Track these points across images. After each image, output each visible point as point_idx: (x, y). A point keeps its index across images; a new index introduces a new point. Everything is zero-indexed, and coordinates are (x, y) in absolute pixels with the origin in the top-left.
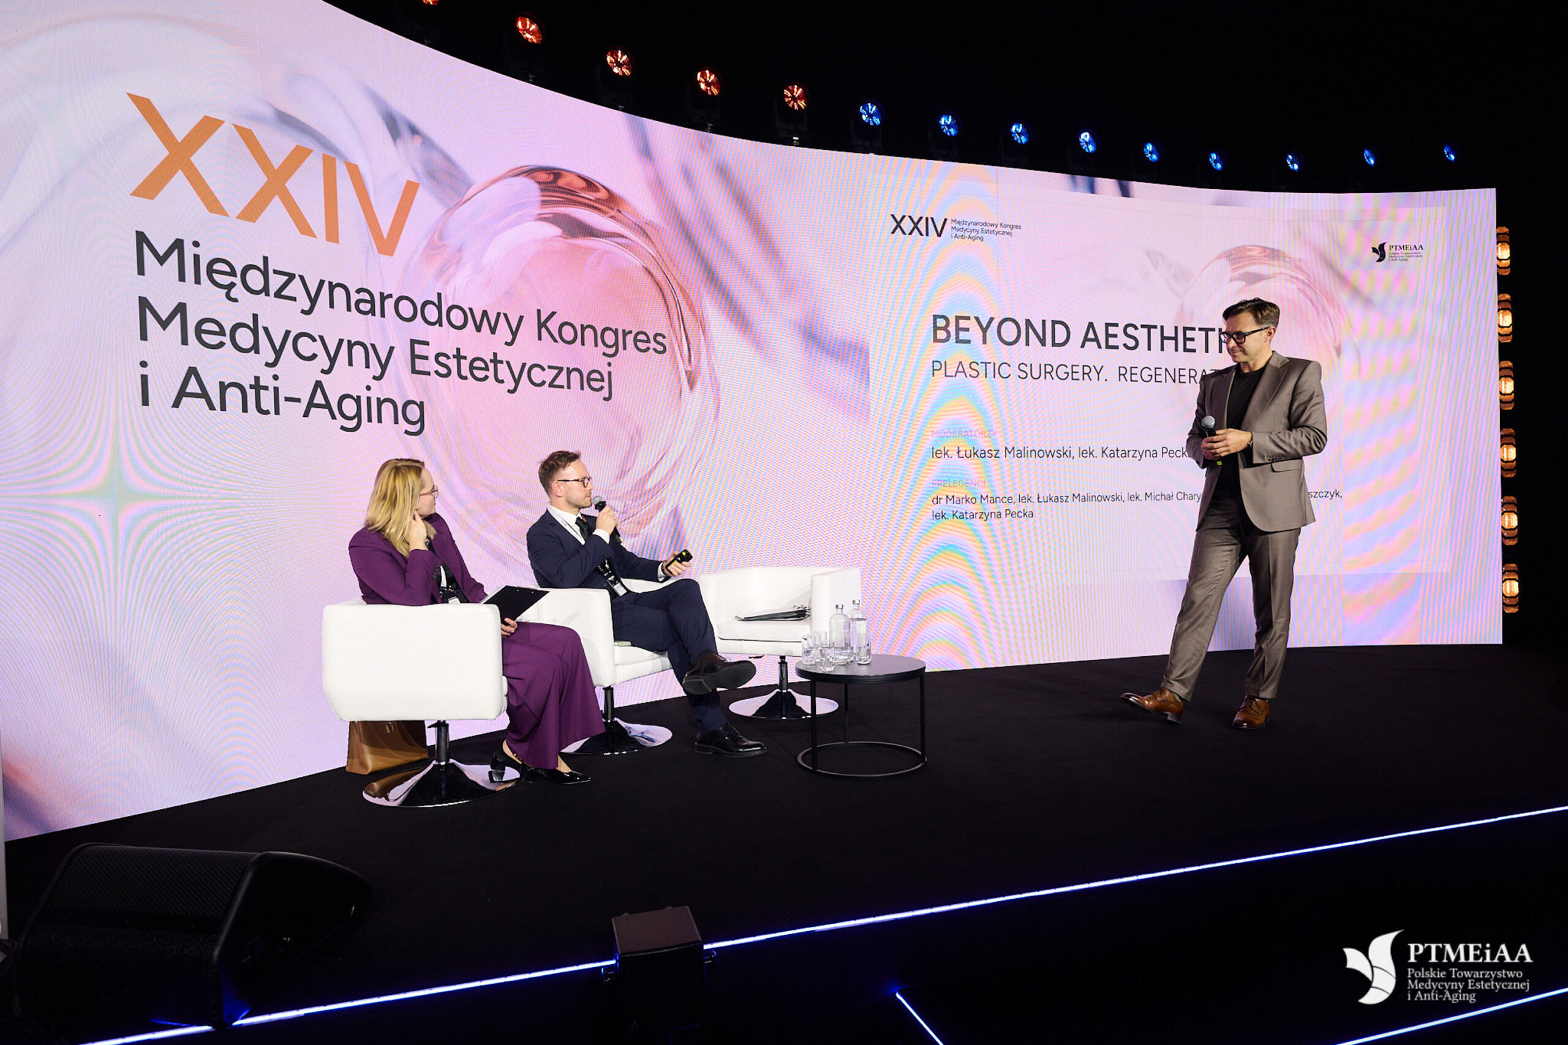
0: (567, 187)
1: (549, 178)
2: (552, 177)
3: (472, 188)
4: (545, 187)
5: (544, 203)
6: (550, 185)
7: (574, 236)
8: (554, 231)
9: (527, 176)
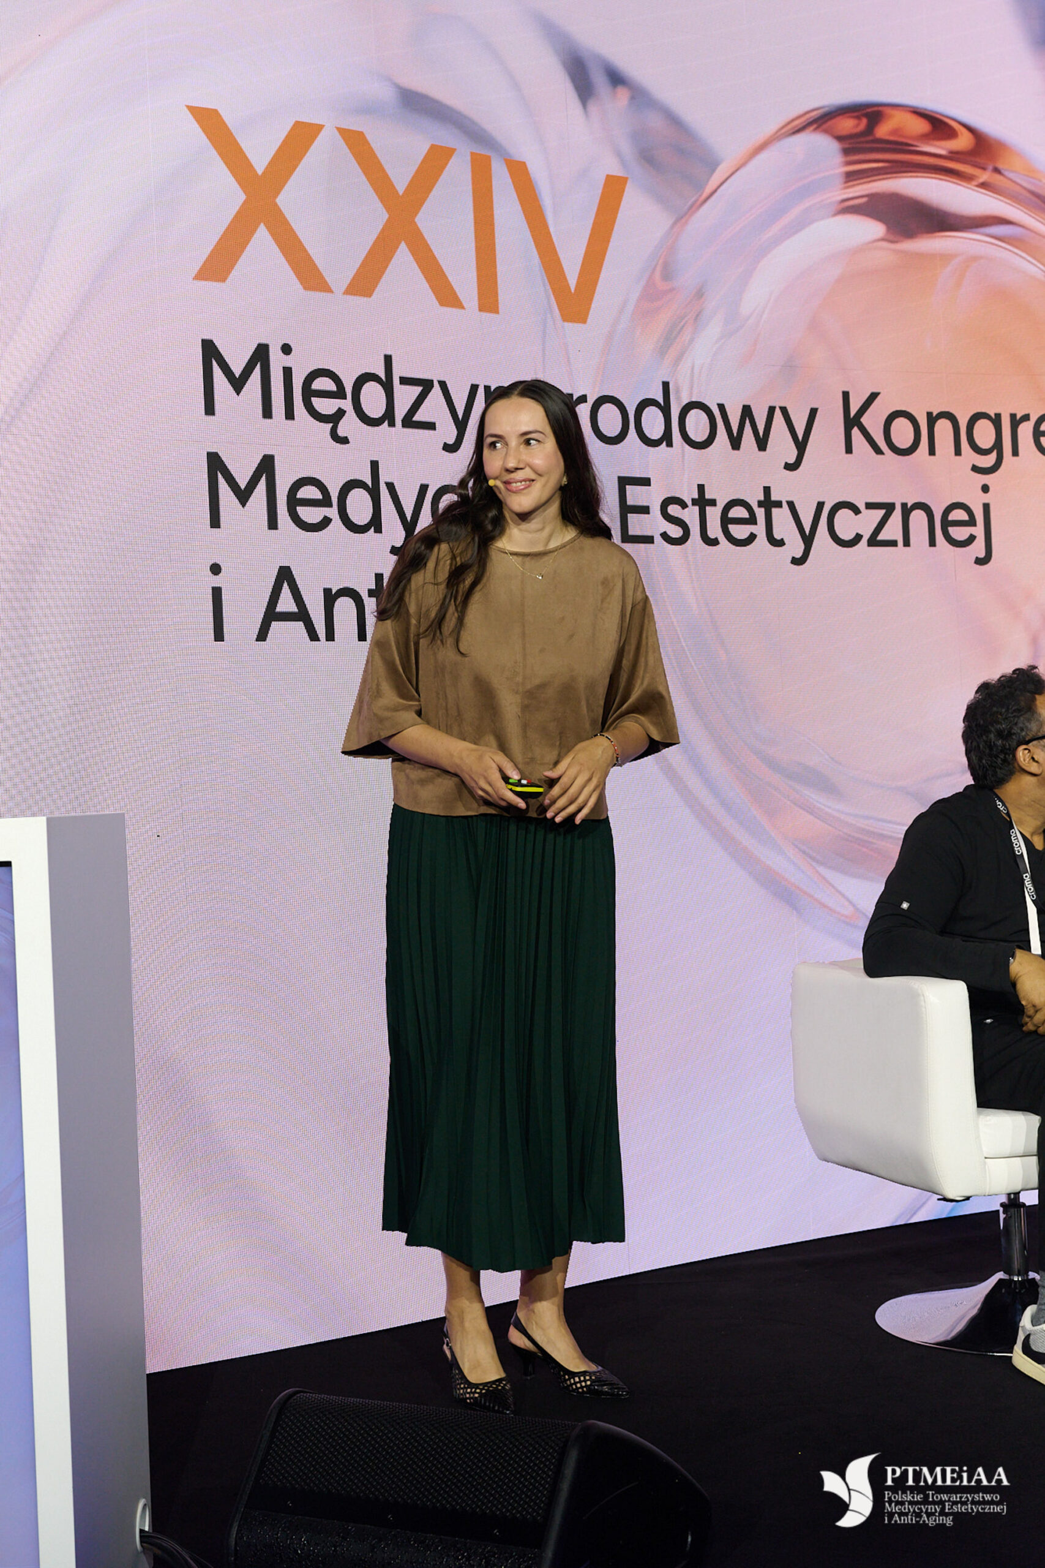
0: (892, 138)
1: (858, 125)
2: (864, 121)
3: (717, 171)
4: (852, 146)
5: (851, 177)
6: (862, 139)
7: (909, 233)
8: (872, 229)
9: (815, 129)
